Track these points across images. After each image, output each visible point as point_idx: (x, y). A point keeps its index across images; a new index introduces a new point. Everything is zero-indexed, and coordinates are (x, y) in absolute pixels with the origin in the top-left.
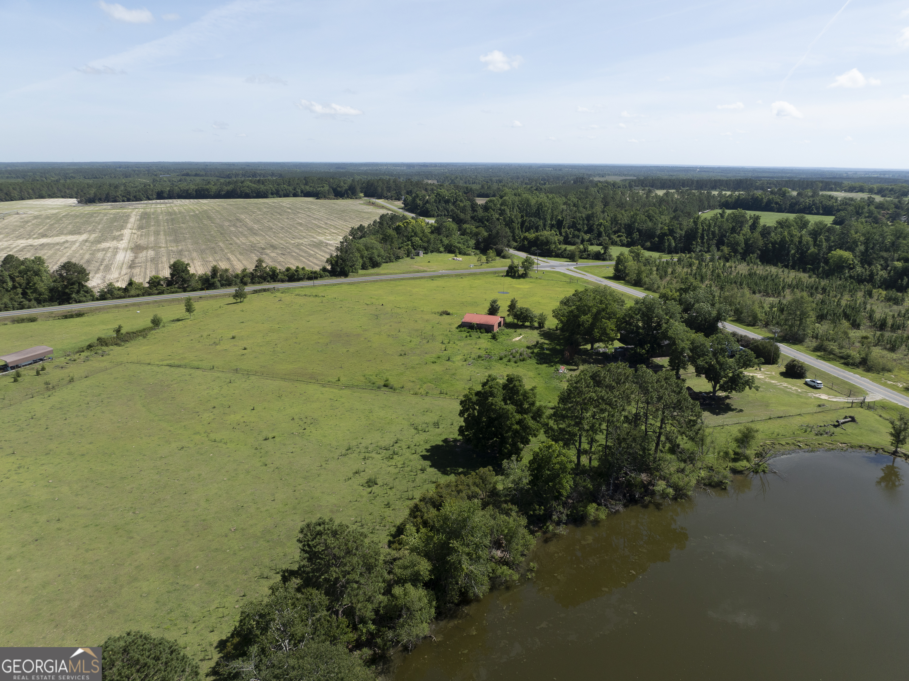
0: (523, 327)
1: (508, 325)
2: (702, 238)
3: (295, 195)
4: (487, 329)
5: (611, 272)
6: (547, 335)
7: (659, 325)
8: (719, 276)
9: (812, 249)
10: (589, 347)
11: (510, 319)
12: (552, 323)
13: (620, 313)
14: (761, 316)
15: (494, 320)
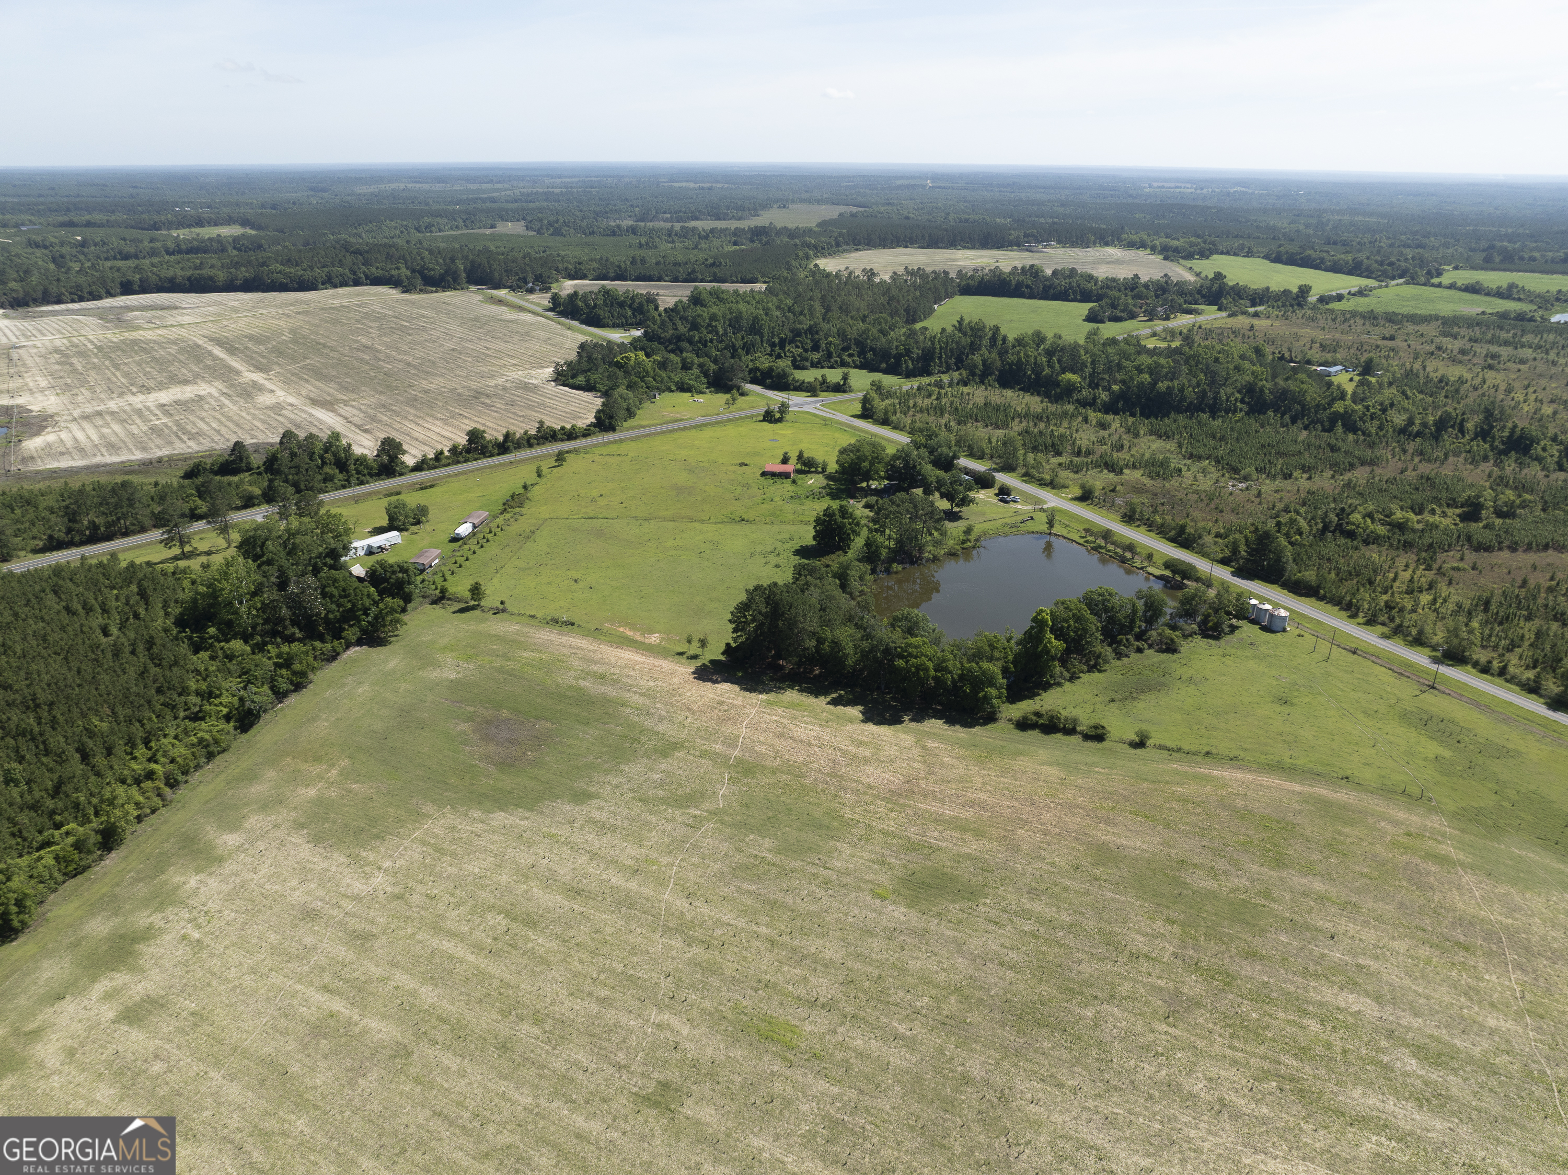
0: (809, 472)
1: (798, 472)
2: (940, 358)
3: (357, 283)
4: (786, 476)
5: (857, 408)
6: (829, 477)
7: (915, 467)
8: (956, 409)
9: (1047, 371)
10: (864, 484)
11: (799, 466)
12: (833, 467)
13: (887, 459)
14: (987, 451)
15: (789, 468)
